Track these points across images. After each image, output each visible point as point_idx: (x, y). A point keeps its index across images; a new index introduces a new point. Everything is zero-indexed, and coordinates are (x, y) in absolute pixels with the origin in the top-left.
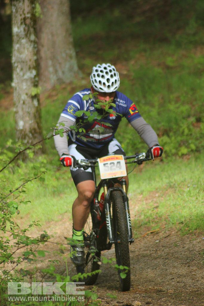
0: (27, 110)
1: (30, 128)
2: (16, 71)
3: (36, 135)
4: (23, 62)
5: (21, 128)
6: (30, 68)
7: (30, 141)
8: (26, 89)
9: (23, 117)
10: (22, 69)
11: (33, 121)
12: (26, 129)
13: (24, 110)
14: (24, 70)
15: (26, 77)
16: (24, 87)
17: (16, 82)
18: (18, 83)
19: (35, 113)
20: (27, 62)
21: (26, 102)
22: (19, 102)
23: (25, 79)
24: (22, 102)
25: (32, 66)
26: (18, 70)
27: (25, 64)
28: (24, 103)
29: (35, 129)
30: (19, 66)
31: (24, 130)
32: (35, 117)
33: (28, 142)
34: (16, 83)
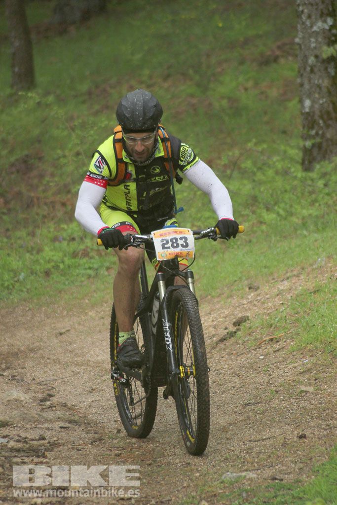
0: (316, 82)
1: (321, 111)
2: (301, 18)
3: (330, 122)
4: (312, 5)
5: (307, 110)
6: (322, 15)
7: (320, 132)
8: (315, 48)
9: (310, 93)
10: (309, 17)
11: (324, 100)
12: (314, 112)
13: (312, 81)
14: (313, 17)
15: (315, 28)
16: (313, 45)
17: (301, 36)
18: (304, 38)
19: (329, 87)
20: (317, 4)
21: (316, 70)
22: (305, 69)
23: (314, 32)
24: (308, 69)
25: (325, 11)
26: (304, 18)
27: (315, 7)
28: (312, 71)
29: (328, 113)
30: (306, 11)
31: (312, 114)
32: (329, 92)
33: (317, 134)
34: (300, 38)
